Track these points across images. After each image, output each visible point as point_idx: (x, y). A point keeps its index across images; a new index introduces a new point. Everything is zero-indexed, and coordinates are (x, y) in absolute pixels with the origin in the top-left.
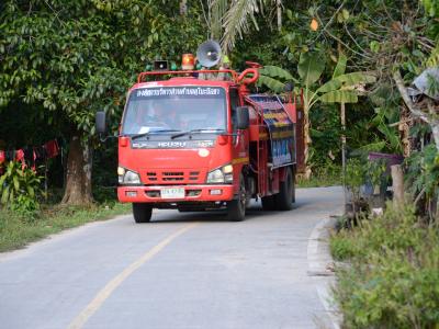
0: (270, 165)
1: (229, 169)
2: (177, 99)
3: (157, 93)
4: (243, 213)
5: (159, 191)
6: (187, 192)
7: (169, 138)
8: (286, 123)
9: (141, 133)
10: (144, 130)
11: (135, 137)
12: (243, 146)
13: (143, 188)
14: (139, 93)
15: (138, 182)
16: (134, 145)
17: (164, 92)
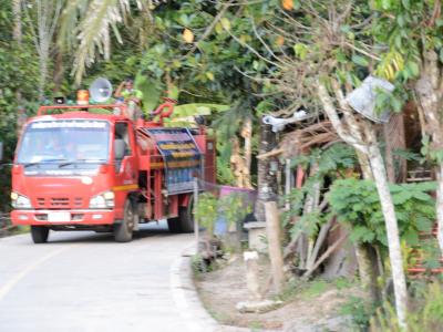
0: (164, 191)
1: (110, 195)
2: (67, 131)
3: (50, 125)
4: (130, 235)
5: (46, 215)
6: (73, 215)
7: (57, 166)
8: (191, 153)
9: (32, 162)
10: (36, 159)
11: (28, 166)
12: (129, 175)
13: (34, 211)
14: (34, 126)
15: (29, 206)
16: (27, 173)
17: (55, 125)
